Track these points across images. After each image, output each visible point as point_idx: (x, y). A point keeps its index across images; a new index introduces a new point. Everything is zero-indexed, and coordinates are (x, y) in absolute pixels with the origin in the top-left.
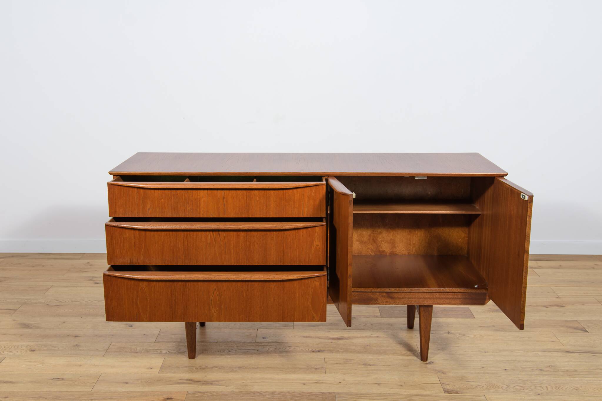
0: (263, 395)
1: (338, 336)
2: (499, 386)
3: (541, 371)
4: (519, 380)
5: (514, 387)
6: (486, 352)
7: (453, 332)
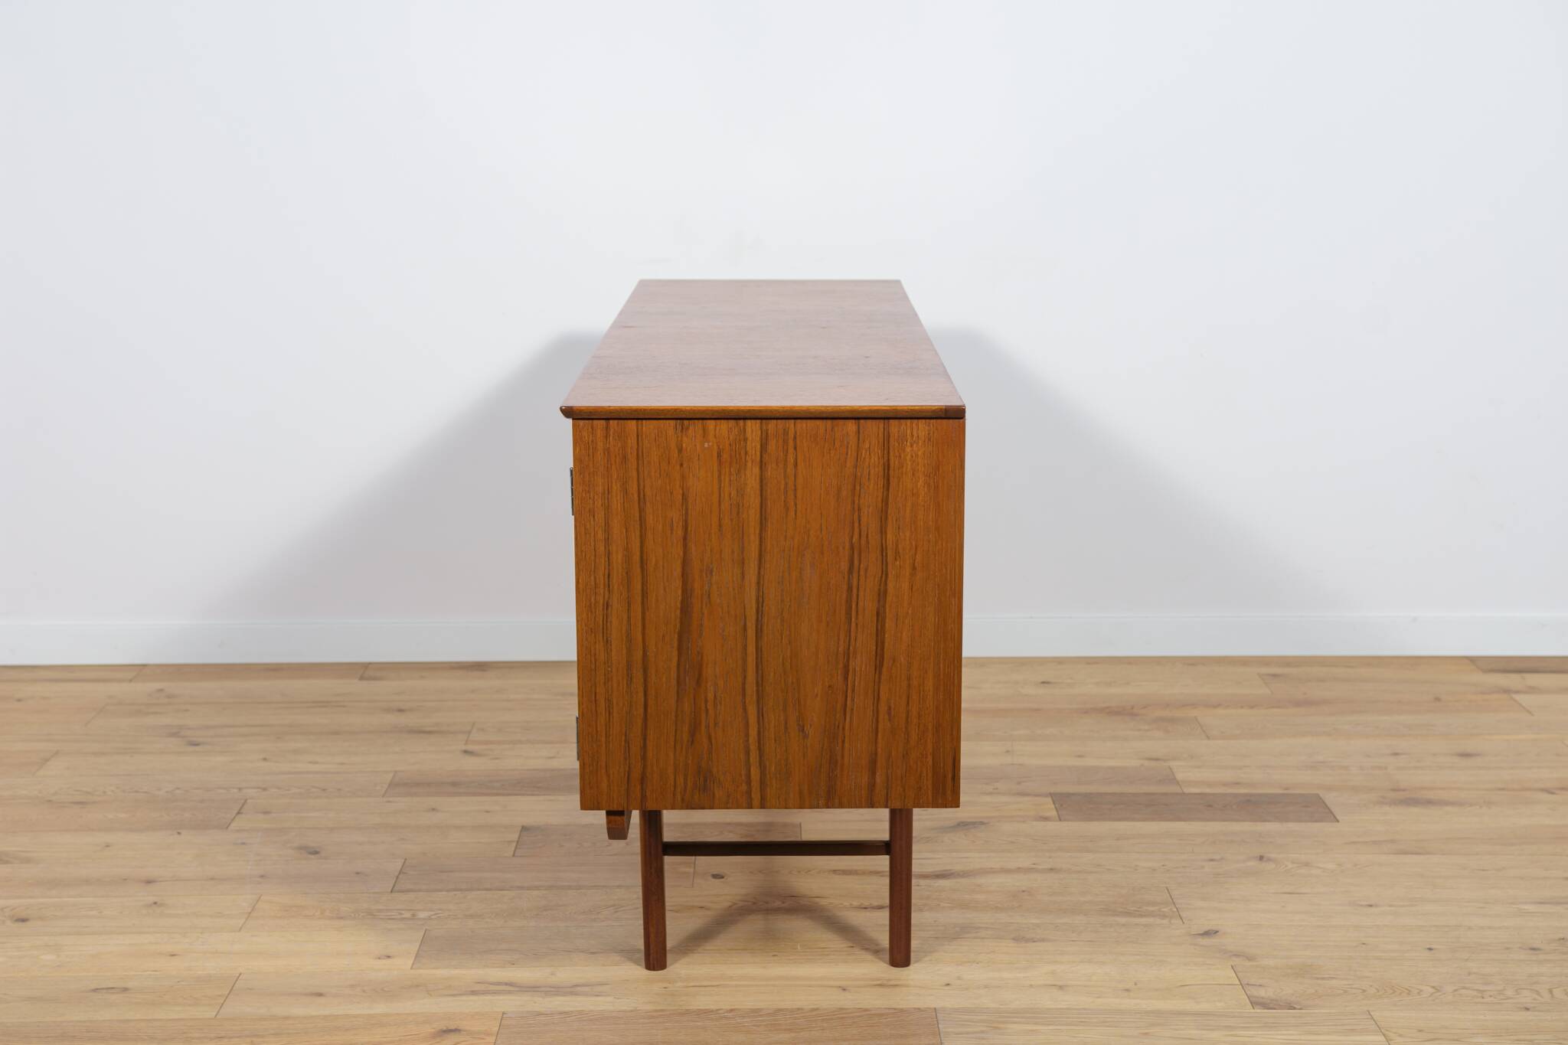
0: (726, 1018)
1: (937, 869)
2: (1409, 989)
3: (1532, 952)
4: (1469, 974)
5: (1456, 990)
6: (1371, 906)
7: (1273, 856)
